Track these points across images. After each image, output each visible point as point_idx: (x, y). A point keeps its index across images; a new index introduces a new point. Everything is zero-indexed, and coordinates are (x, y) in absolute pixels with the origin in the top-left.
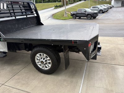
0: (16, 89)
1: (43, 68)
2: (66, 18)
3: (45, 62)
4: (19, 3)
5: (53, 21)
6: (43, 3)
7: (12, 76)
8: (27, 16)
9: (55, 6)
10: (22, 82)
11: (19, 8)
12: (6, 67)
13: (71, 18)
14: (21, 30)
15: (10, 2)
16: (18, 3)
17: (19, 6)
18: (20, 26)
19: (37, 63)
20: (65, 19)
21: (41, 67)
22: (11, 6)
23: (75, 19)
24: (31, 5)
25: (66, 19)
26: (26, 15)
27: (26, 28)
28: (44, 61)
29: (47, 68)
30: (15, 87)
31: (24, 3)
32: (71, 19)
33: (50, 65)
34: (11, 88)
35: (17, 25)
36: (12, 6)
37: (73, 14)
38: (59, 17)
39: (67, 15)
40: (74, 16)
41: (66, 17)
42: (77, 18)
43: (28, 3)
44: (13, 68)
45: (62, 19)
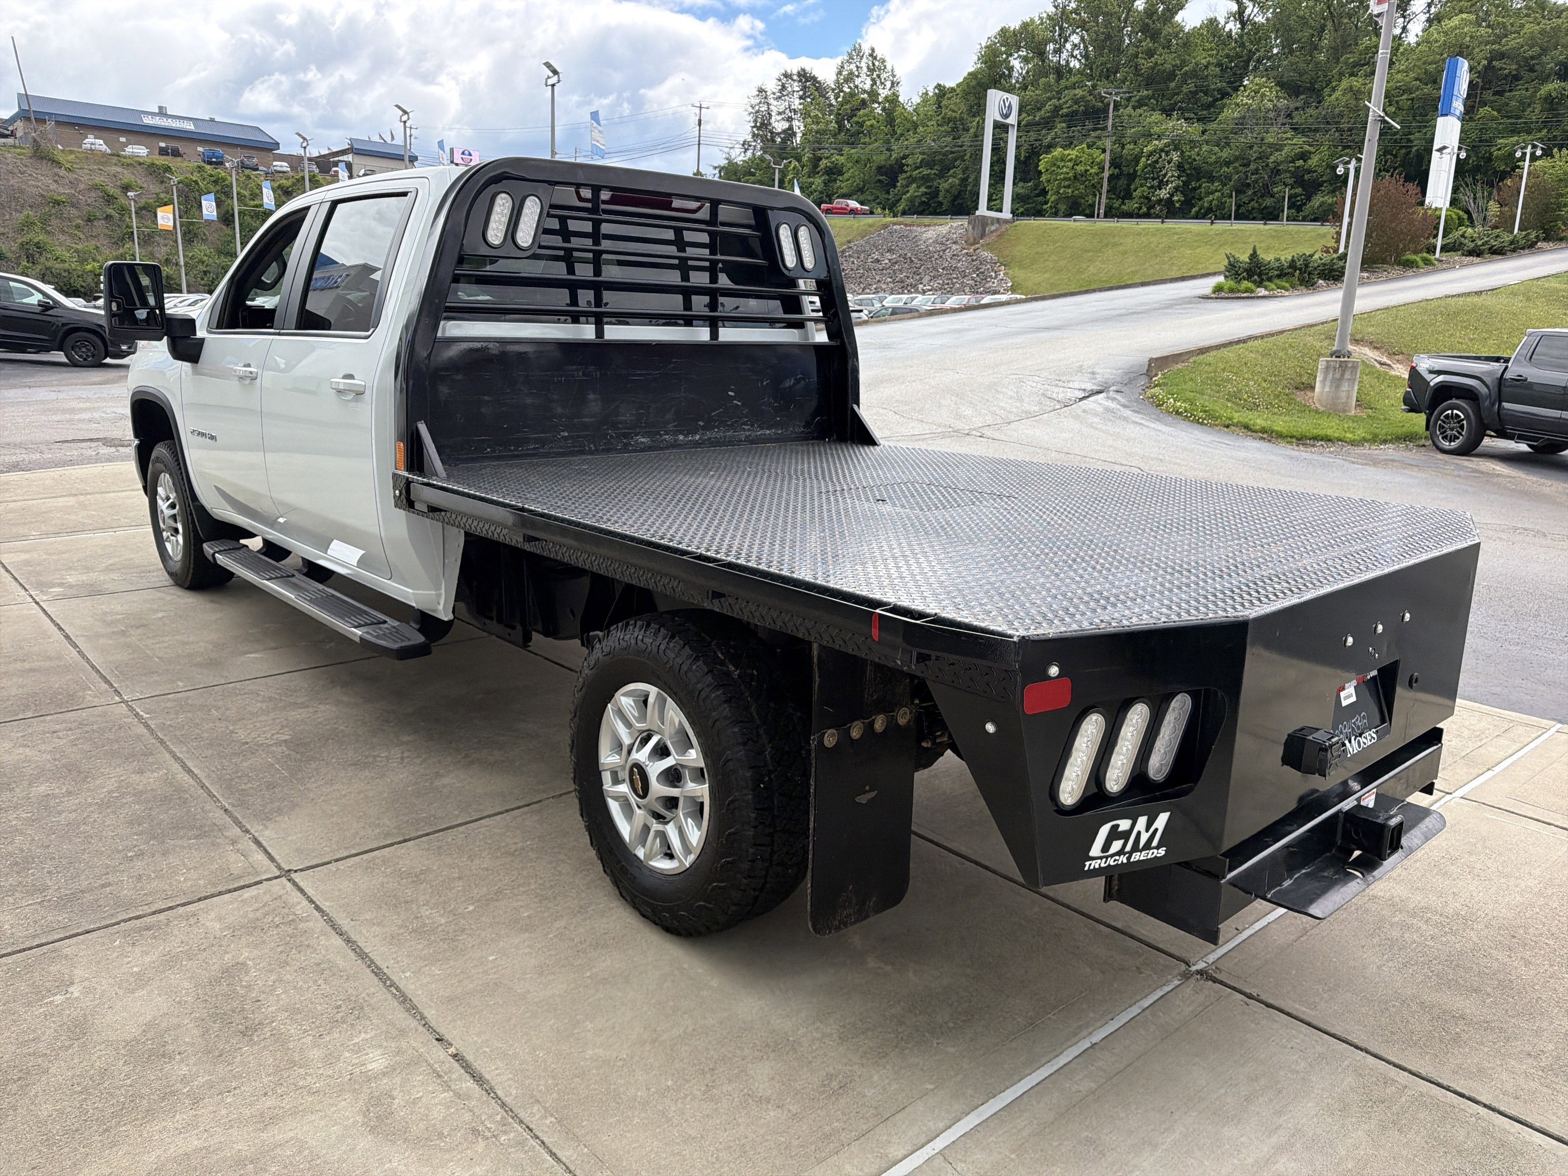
0: (348, 941)
1: (640, 853)
2: (1330, 427)
3: (658, 789)
4: (677, 203)
5: (1132, 431)
6: (1110, 213)
7: (387, 835)
8: (714, 335)
9: (1234, 270)
10: (425, 912)
11: (672, 250)
12: (396, 753)
13: (1407, 438)
14: (625, 449)
15: (586, 193)
16: (668, 206)
17: (678, 231)
18: (627, 415)
19: (607, 777)
20: (1301, 439)
21: (625, 829)
22: (587, 227)
23: (1467, 450)
24: (785, 234)
25: (1328, 439)
26: (714, 324)
27: (675, 445)
28: (655, 769)
29: (670, 856)
30: (345, 923)
31: (715, 204)
32: (1390, 451)
33: (696, 835)
34: (318, 923)
35: (594, 404)
36: (597, 224)
37: (1445, 392)
38: (1234, 397)
39: (1350, 392)
40: (1458, 410)
41: (1335, 410)
42: (1490, 443)
43: (761, 214)
44: (438, 783)
45: (1260, 423)
